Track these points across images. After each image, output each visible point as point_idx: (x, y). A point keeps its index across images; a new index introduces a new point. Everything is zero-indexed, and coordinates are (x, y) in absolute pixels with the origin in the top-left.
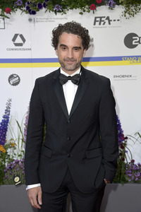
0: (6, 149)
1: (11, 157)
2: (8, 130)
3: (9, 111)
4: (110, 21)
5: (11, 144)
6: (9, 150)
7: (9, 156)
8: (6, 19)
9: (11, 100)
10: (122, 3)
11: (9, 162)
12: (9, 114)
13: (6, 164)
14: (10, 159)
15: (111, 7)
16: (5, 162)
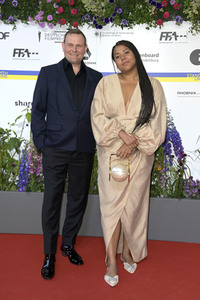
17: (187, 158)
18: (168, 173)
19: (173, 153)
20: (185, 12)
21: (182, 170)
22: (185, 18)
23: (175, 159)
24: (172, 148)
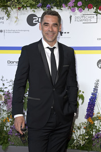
0: (94, 121)
1: (98, 128)
2: (96, 105)
3: (97, 90)
5: (98, 117)
6: (96, 122)
7: (96, 127)
8: (99, 15)
9: (98, 81)
11: (96, 132)
12: (97, 92)
13: (94, 133)
14: (97, 130)
16: (93, 132)
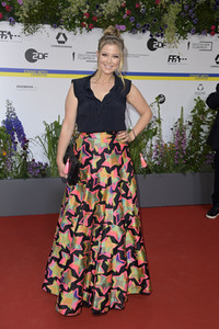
4: (11, 36)
10: (21, 21)
15: (12, 24)
17: (30, 144)
18: (13, 158)
19: (17, 140)
20: (17, 14)
21: (25, 155)
22: (17, 20)
23: (19, 145)
24: (16, 135)
